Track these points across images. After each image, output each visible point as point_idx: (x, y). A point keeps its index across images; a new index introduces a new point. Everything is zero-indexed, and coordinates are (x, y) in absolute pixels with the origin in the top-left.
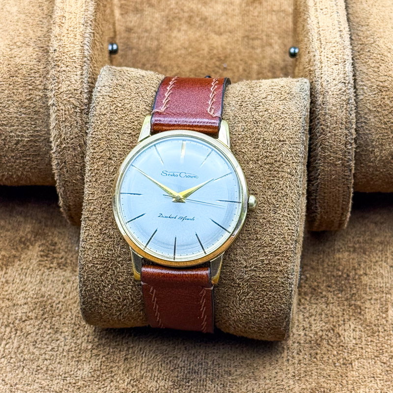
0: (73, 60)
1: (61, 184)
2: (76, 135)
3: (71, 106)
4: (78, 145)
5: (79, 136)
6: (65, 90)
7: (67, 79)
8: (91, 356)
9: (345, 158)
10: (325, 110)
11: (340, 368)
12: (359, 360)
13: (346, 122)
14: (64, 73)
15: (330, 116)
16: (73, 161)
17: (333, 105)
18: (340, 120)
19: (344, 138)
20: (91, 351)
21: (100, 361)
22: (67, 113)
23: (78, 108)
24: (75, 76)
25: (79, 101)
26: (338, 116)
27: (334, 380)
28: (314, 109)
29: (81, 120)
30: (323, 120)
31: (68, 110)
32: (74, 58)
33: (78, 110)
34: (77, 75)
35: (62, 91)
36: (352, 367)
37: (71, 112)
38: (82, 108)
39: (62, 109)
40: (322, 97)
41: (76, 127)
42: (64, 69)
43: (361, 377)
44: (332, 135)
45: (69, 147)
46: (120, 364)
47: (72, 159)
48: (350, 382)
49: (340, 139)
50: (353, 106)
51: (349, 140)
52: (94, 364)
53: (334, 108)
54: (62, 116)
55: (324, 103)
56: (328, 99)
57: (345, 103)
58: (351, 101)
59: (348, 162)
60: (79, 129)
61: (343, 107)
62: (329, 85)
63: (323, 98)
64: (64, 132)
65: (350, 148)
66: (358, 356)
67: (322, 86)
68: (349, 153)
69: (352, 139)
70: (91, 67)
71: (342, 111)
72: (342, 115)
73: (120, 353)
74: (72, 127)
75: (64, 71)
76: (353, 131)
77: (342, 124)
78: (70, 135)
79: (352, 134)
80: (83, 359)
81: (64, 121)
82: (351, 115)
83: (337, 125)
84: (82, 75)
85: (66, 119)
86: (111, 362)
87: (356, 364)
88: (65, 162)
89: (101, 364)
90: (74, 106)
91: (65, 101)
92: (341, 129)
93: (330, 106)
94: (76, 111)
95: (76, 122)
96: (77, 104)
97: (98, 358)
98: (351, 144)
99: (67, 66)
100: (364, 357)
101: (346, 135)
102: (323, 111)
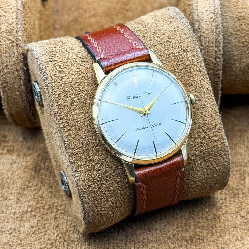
0: (10, 8)
1: (5, 98)
2: (14, 63)
3: (10, 41)
4: (16, 70)
5: (16, 64)
6: (5, 30)
7: (6, 22)
8: (31, 216)
9: (215, 68)
10: (201, 33)
11: (210, 221)
12: (225, 215)
13: (216, 42)
14: (4, 17)
15: (204, 38)
16: (13, 81)
17: (206, 30)
18: (212, 41)
19: (215, 54)
20: (31, 213)
21: (37, 219)
22: (7, 47)
23: (14, 43)
24: (12, 19)
26: (210, 38)
27: (206, 230)
29: (17, 52)
31: (7, 45)
32: (11, 6)
33: (14, 44)
34: (13, 18)
35: (3, 31)
36: (220, 220)
37: (9, 46)
38: (18, 43)
39: (3, 44)
40: (198, 23)
41: (14, 57)
42: (4, 14)
43: (226, 227)
44: (206, 52)
45: (9, 72)
46: (52, 221)
47: (12, 81)
48: (218, 231)
49: (211, 55)
50: (220, 30)
51: (218, 55)
52: (33, 222)
53: (207, 32)
54: (3, 49)
55: (199, 28)
57: (215, 28)
58: (219, 27)
59: (217, 71)
60: (16, 58)
61: (213, 31)
62: (203, 15)
63: (199, 25)
64: (5, 61)
65: (219, 61)
66: (224, 212)
67: (198, 16)
68: (218, 64)
69: (220, 54)
70: (24, 13)
71: (213, 34)
72: (213, 36)
73: (52, 214)
74: (11, 57)
75: (4, 16)
76: (221, 48)
77: (213, 43)
78: (10, 63)
79: (220, 51)
80: (24, 218)
81: (5, 53)
82: (219, 36)
83: (209, 44)
84: (17, 18)
85: (6, 51)
86: (45, 220)
87: (222, 218)
88: (7, 83)
89: (38, 222)
90: (11, 42)
91: (5, 38)
92: (212, 47)
93: (204, 30)
94: (13, 45)
95: (13, 53)
96: (14, 40)
97: (35, 217)
98: (220, 58)
99: (6, 12)
100: (228, 213)
101: (216, 51)
102: (199, 34)
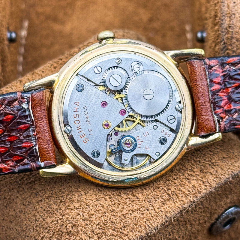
28: (220, 32)
30: (229, 45)
56: (235, 22)
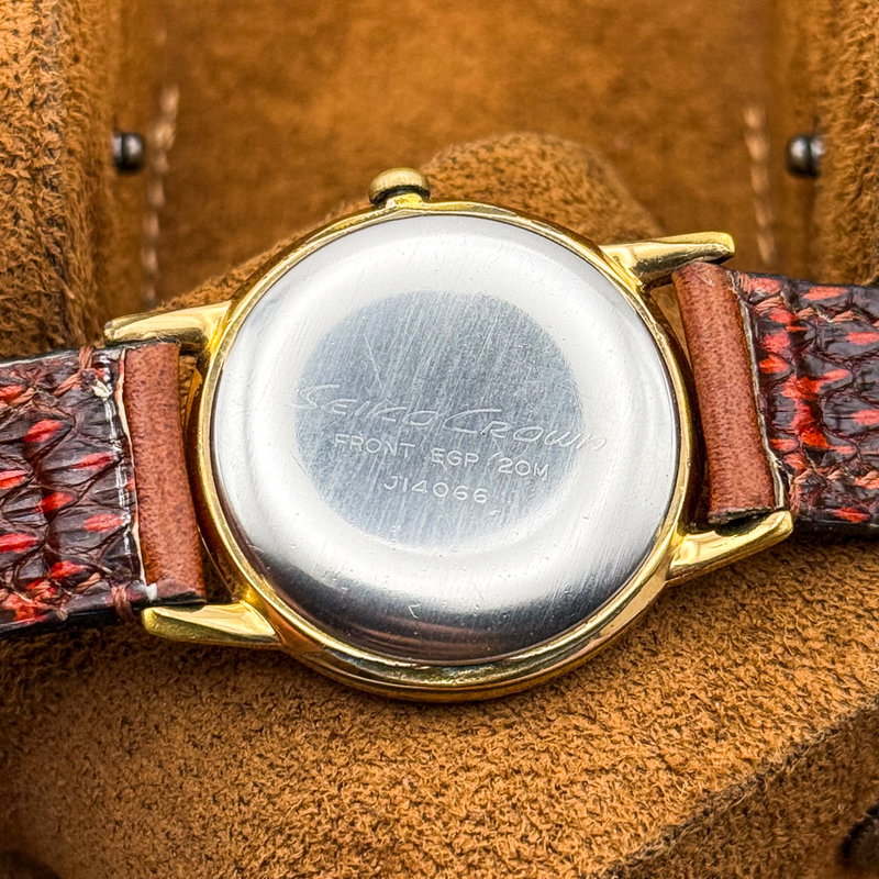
25: (26, 137)
